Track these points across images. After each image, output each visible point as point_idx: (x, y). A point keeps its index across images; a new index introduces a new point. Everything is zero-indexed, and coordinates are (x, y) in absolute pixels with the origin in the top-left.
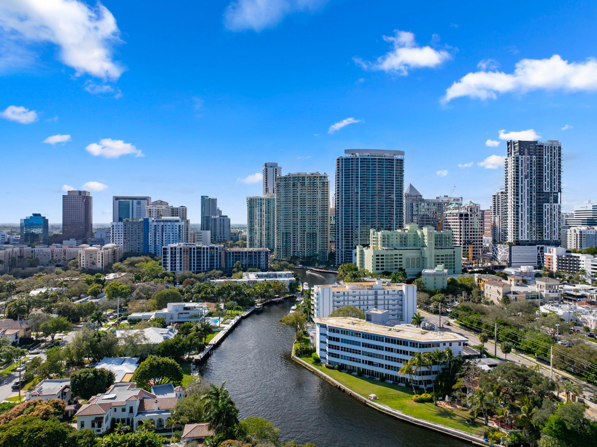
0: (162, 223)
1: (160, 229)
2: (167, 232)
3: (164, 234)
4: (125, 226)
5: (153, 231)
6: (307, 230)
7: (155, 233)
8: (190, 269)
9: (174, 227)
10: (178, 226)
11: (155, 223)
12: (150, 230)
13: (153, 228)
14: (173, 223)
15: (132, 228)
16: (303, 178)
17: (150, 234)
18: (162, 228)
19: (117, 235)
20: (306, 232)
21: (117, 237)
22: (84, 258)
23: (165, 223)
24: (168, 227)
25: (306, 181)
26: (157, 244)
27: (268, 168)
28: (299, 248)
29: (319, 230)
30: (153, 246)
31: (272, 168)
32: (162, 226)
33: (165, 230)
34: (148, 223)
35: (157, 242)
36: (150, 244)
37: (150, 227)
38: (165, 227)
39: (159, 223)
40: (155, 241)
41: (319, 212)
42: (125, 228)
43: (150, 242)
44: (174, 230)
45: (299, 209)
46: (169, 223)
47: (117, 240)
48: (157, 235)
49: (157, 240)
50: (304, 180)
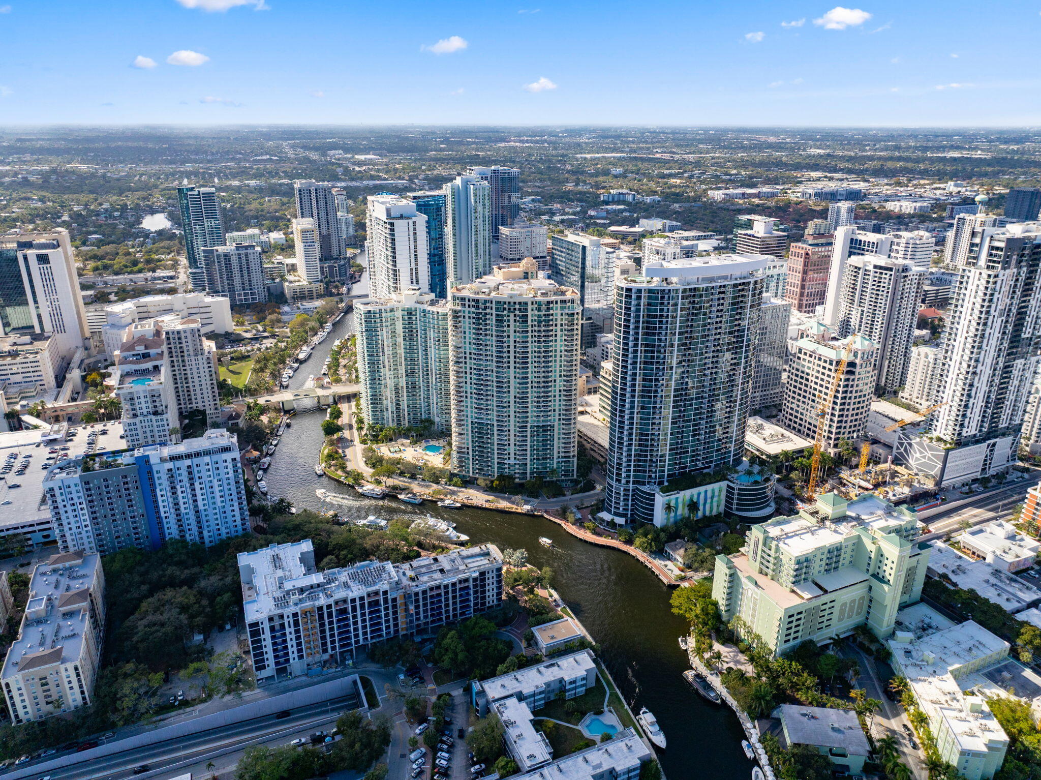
0: (188, 462)
1: (185, 476)
2: (205, 479)
3: (197, 486)
4: (87, 483)
5: (166, 484)
6: (531, 421)
7: (173, 488)
8: (325, 651)
9: (221, 465)
10: (229, 460)
11: (170, 465)
12: (157, 482)
13: (165, 477)
14: (215, 457)
15: (107, 487)
16: (523, 306)
17: (159, 493)
18: (190, 473)
19: (69, 508)
20: (529, 425)
21: (71, 514)
22: (24, 691)
23: (197, 460)
24: (203, 468)
25: (530, 313)
26: (183, 511)
27: (396, 222)
28: (512, 456)
29: (557, 417)
30: (172, 519)
31: (405, 222)
32: (189, 467)
33: (197, 475)
34: (150, 466)
35: (182, 506)
36: (163, 515)
37: (156, 476)
38: (196, 469)
39: (178, 463)
40: (177, 504)
41: (558, 379)
42: (88, 490)
43: (162, 510)
44: (222, 471)
45: (512, 375)
46: (207, 459)
47: (72, 520)
48: (179, 490)
49: (181, 501)
50: (526, 310)
